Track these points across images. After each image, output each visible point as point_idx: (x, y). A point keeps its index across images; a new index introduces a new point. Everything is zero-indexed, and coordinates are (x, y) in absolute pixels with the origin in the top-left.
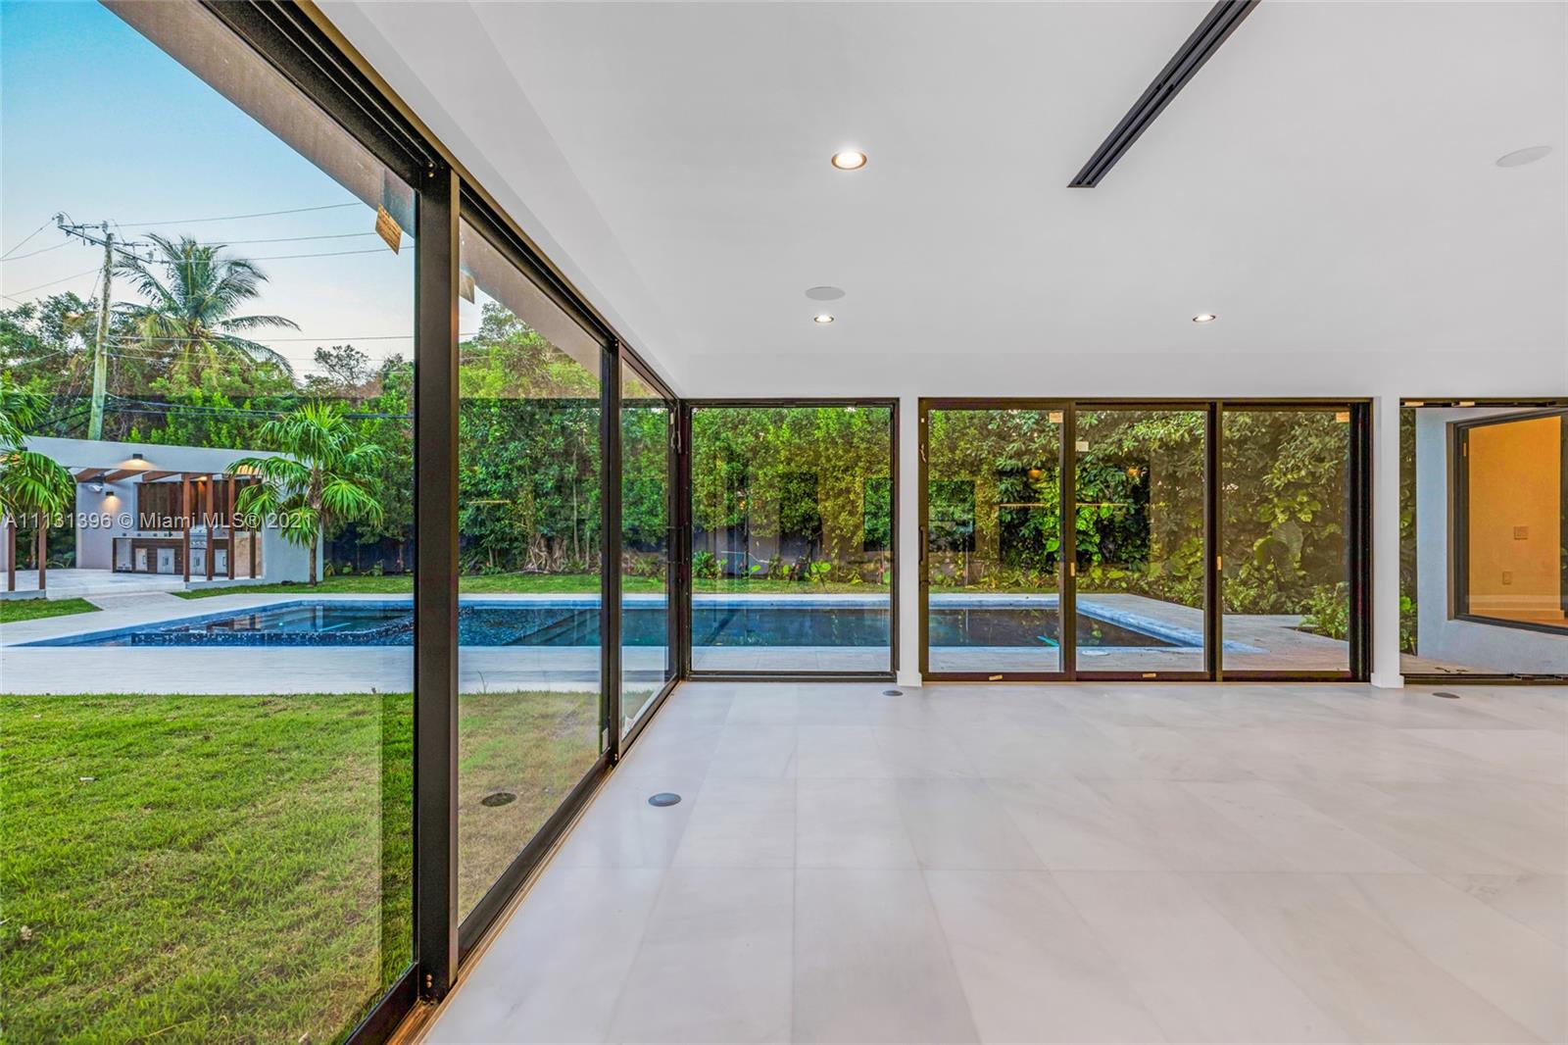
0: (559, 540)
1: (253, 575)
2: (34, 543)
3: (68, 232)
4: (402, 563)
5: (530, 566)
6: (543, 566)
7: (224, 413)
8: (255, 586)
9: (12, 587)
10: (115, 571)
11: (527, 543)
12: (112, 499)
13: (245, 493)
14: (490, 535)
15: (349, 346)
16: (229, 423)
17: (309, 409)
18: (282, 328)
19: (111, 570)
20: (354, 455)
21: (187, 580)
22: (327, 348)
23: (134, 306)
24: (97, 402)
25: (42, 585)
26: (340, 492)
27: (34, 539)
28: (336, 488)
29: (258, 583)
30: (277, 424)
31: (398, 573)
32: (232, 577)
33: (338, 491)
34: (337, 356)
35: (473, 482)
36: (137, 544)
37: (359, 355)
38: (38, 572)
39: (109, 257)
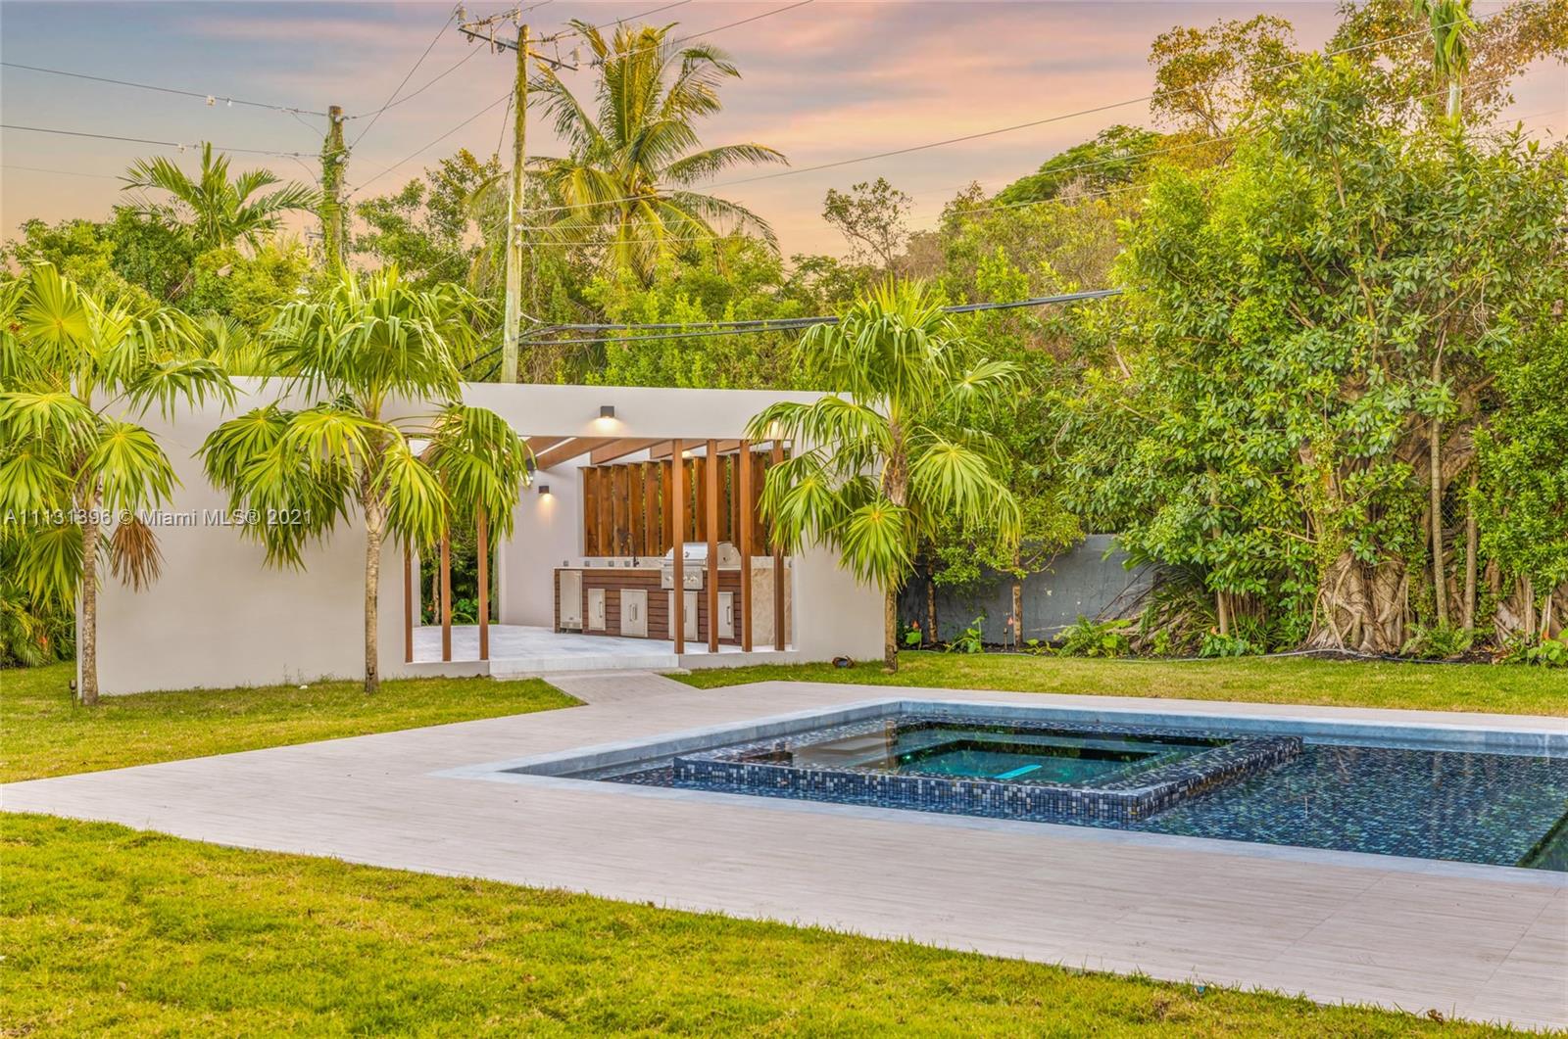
0: (1392, 578)
1: (780, 644)
2: (436, 580)
3: (471, 35)
4: (1017, 625)
5: (1322, 638)
6: (1354, 638)
7: (695, 332)
8: (785, 667)
9: (447, 656)
10: (560, 629)
11: (1316, 583)
12: (547, 498)
13: (773, 476)
14: (1225, 564)
15: (881, 181)
16: (703, 349)
17: (884, 292)
18: (763, 164)
19: (553, 629)
20: (966, 385)
21: (680, 650)
22: (844, 190)
23: (548, 160)
24: (510, 332)
25: (484, 655)
26: (949, 465)
27: (436, 572)
28: (939, 458)
29: (790, 661)
30: (829, 328)
31: (1010, 647)
32: (748, 648)
33: (945, 465)
34: (860, 205)
35: (1191, 438)
36: (591, 580)
37: (897, 198)
38: (440, 628)
39: (522, 69)
